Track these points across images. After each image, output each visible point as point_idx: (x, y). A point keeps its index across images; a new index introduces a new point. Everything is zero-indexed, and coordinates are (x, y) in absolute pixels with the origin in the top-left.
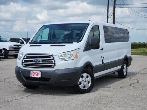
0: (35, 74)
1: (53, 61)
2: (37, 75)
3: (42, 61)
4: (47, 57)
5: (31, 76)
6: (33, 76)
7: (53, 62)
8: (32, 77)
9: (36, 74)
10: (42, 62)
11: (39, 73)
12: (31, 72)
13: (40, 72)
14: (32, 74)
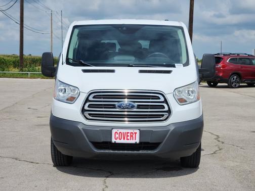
0: (124, 136)
1: (165, 105)
2: (129, 138)
3: (138, 105)
4: (148, 97)
5: (113, 140)
6: (118, 141)
7: (164, 108)
8: (115, 143)
9: (128, 136)
10: (138, 108)
11: (135, 133)
12: (114, 131)
13: (138, 132)
14: (117, 136)
